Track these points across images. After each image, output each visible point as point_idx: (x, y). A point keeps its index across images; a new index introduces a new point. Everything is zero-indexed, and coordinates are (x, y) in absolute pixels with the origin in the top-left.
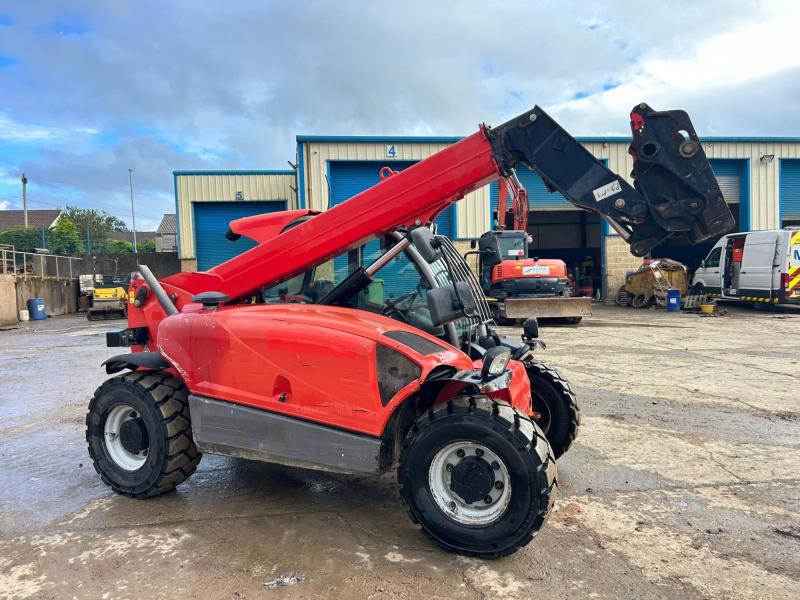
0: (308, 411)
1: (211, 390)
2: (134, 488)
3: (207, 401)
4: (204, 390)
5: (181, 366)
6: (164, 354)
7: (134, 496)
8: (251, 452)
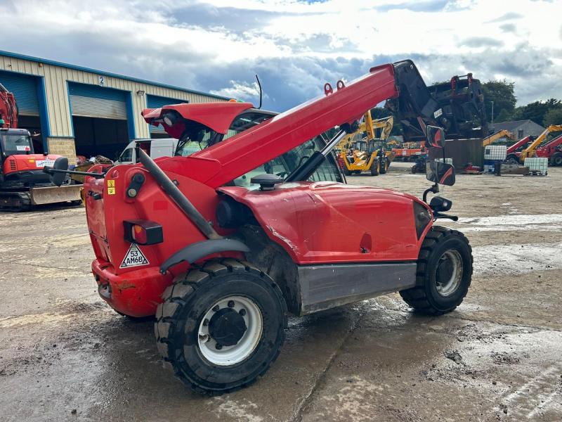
0: (381, 255)
1: (317, 258)
2: (245, 379)
3: (314, 268)
4: (311, 258)
5: (293, 241)
6: (276, 234)
7: (244, 386)
8: (345, 298)
